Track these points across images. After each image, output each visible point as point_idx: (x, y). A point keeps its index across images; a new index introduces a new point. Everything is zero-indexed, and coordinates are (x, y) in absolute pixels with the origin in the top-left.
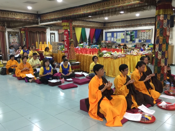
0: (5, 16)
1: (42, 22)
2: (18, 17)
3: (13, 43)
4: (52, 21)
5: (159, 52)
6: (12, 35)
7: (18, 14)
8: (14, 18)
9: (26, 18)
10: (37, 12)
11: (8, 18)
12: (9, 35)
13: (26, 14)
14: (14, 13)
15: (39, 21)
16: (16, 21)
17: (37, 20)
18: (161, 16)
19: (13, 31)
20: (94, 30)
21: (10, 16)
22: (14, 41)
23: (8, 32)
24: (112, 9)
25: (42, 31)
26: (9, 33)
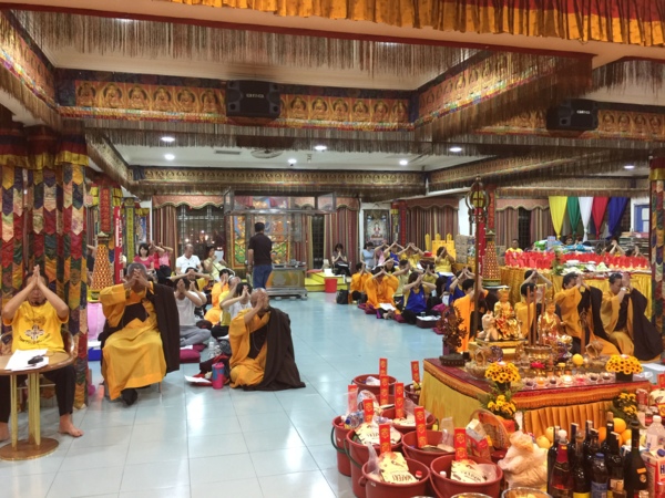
0: (355, 183)
1: (433, 188)
2: (380, 182)
3: (373, 236)
4: (453, 188)
5: (657, 266)
6: (373, 218)
7: (381, 175)
8: (373, 185)
9: (398, 182)
10: (423, 167)
11: (360, 186)
12: (365, 219)
13: (398, 175)
14: (372, 175)
15: (427, 186)
16: (377, 190)
17: (422, 184)
18: (659, 183)
19: (376, 208)
20: (606, 199)
21: (365, 182)
22: (377, 233)
23: (365, 211)
24: (568, 163)
25: (448, 207)
26: (367, 212)
